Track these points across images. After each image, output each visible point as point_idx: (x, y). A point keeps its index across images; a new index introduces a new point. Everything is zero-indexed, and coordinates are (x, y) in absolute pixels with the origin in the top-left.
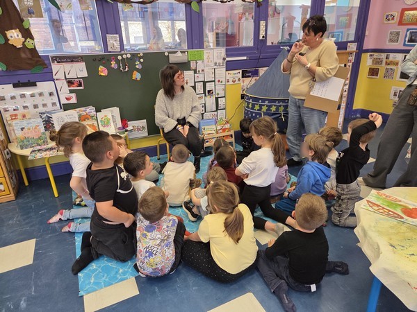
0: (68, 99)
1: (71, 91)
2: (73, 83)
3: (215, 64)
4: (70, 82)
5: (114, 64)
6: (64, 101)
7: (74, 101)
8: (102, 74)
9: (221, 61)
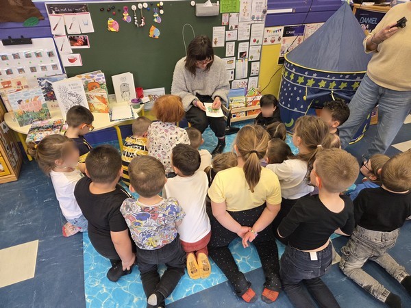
0: (71, 61)
1: (75, 51)
2: (76, 41)
3: (253, 18)
4: (73, 40)
6: (67, 64)
7: (78, 63)
8: (112, 30)
9: (260, 14)
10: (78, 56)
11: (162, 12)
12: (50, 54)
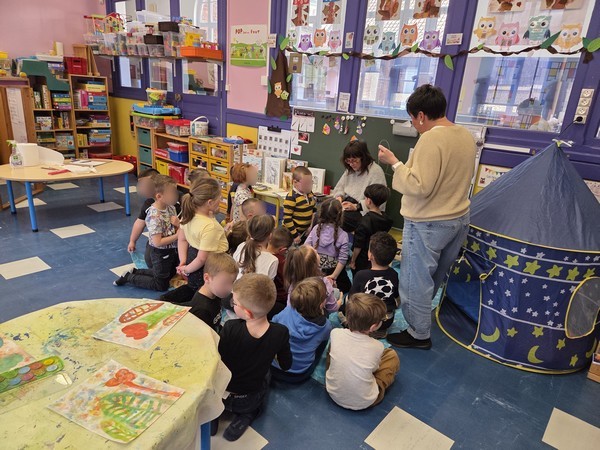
0: (296, 150)
1: (300, 143)
4: (301, 135)
5: (337, 125)
6: (293, 152)
7: (298, 153)
8: (325, 133)
10: (300, 147)
11: (363, 125)
12: (287, 142)
